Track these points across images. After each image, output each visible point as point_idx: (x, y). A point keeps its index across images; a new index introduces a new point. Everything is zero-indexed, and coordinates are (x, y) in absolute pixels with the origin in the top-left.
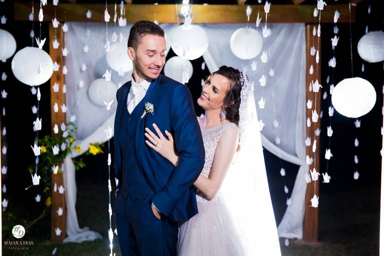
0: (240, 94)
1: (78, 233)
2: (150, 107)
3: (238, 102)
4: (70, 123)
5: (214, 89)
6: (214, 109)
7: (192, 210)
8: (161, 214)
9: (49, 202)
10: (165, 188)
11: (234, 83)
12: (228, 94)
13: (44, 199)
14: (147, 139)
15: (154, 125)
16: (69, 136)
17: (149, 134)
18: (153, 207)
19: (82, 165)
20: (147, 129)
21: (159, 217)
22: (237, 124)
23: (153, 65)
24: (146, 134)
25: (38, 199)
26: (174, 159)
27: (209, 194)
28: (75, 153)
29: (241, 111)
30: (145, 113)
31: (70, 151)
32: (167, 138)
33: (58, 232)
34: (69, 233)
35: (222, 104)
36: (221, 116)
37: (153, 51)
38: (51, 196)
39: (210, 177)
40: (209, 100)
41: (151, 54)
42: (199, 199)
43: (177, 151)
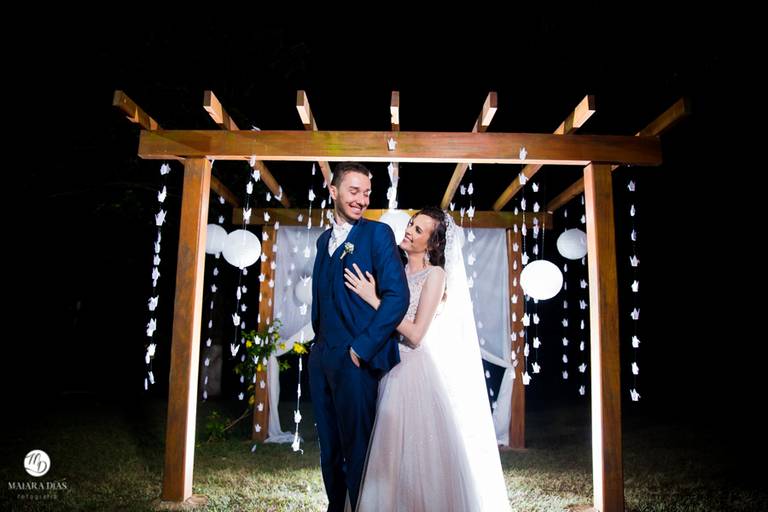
0: (445, 235)
1: (280, 434)
2: (350, 247)
3: (443, 244)
4: (276, 320)
5: (418, 229)
6: (417, 253)
7: (394, 360)
8: (360, 360)
9: (252, 401)
10: (366, 331)
11: (438, 223)
12: (432, 234)
13: (247, 398)
14: (346, 280)
15: (354, 265)
16: (274, 332)
17: (349, 275)
18: (352, 351)
19: (286, 367)
20: (346, 270)
21: (357, 363)
22: (443, 267)
23: (354, 204)
24: (345, 275)
25: (241, 397)
26: (375, 302)
27: (413, 339)
28: (280, 352)
29: (447, 253)
30: (344, 253)
31: (275, 349)
32: (368, 279)
33: (258, 428)
34: (270, 434)
35: (426, 247)
36: (424, 260)
37: (356, 188)
38: (254, 394)
39: (415, 322)
40: (412, 241)
41: (354, 191)
42: (401, 347)
43: (379, 293)
